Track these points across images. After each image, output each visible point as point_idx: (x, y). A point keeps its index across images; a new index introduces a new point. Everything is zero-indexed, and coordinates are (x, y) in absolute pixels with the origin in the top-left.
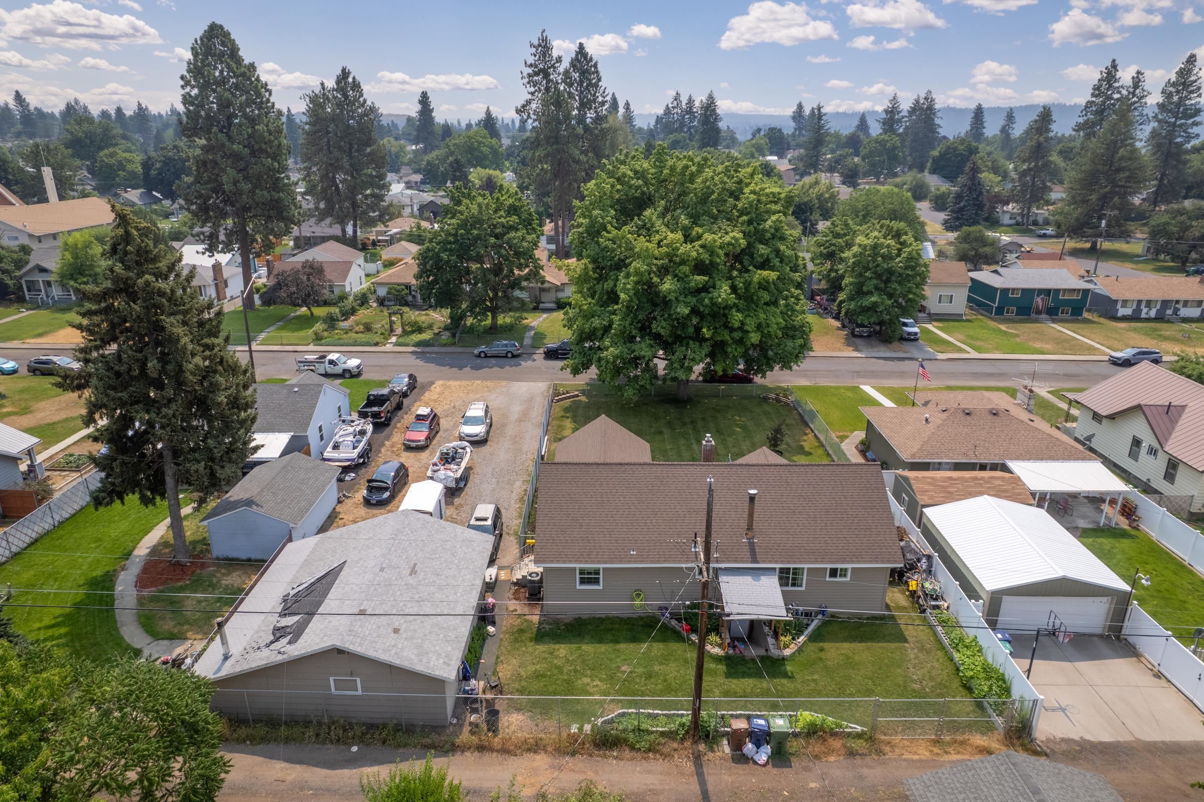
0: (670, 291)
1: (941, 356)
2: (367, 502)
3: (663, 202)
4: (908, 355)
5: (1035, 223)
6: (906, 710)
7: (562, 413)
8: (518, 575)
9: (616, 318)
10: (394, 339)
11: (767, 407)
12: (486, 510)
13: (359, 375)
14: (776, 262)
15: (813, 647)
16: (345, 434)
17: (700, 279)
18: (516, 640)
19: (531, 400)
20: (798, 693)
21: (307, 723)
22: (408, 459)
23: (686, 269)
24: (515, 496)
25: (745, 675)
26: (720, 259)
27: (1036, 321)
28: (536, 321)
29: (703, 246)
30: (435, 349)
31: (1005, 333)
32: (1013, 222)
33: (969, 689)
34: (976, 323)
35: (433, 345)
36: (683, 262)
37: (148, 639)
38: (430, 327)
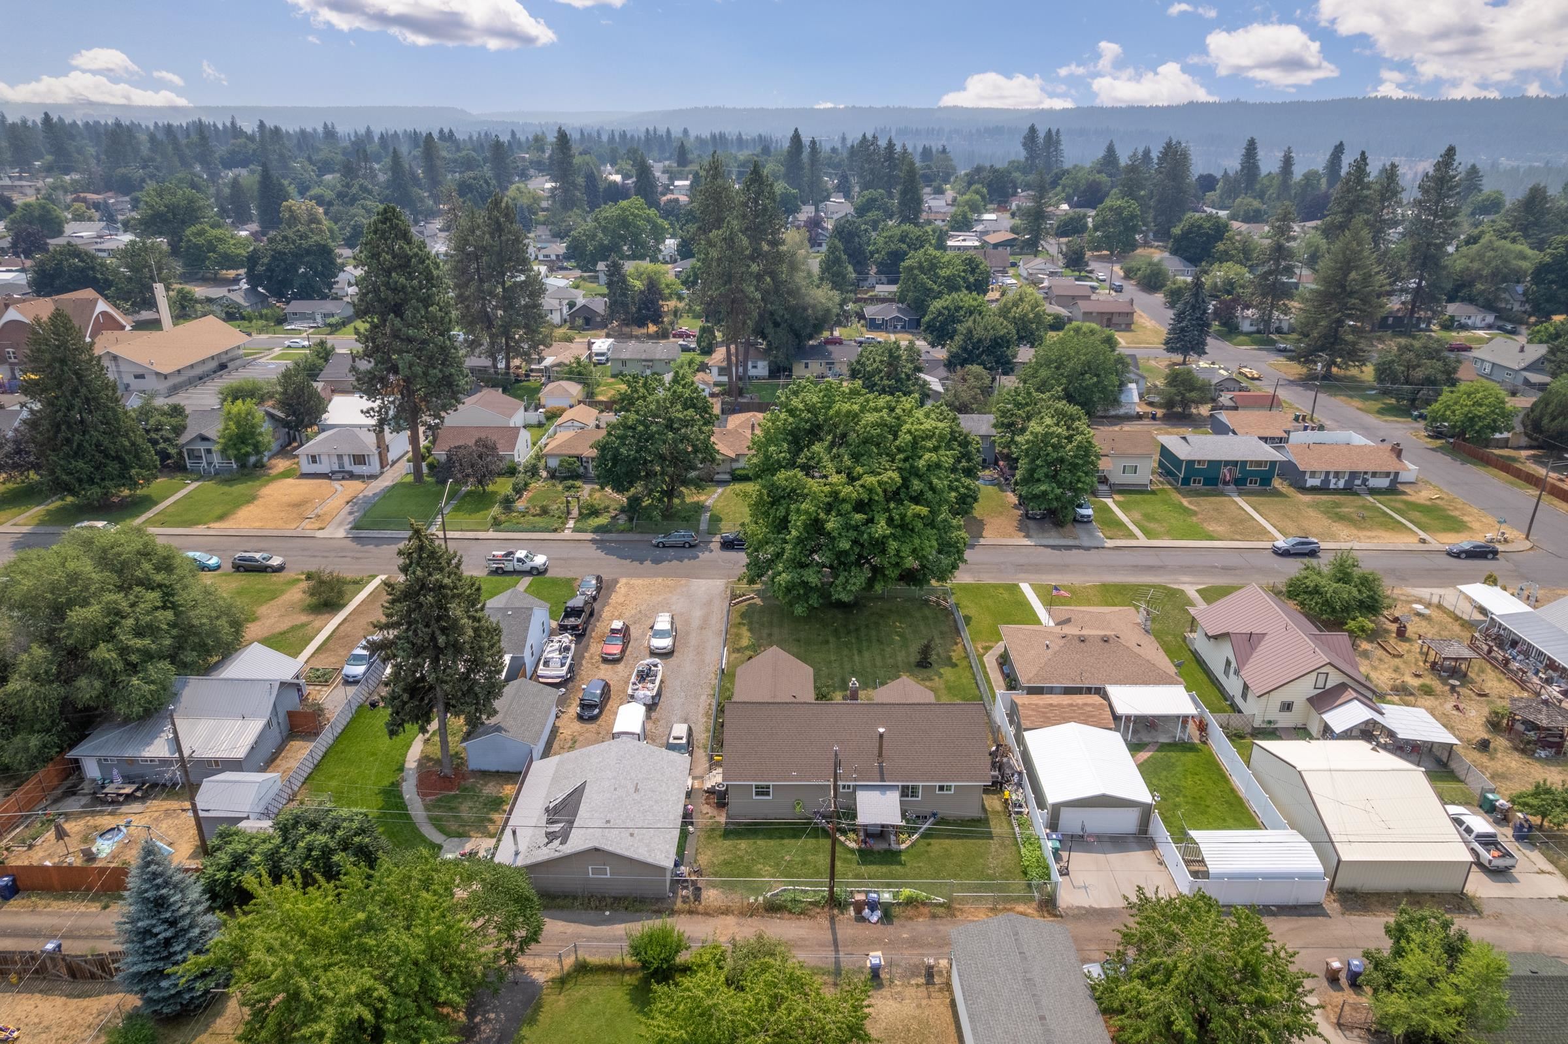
0: (834, 529)
1: (1109, 543)
2: (580, 718)
3: (830, 438)
4: (1077, 543)
5: (1279, 331)
6: (979, 888)
7: (739, 620)
8: (708, 785)
9: (788, 547)
10: (571, 524)
11: (927, 612)
12: (680, 730)
13: (546, 570)
14: (929, 495)
15: (923, 842)
16: (552, 652)
17: (859, 517)
18: (709, 837)
19: (709, 603)
20: (905, 876)
21: (575, 898)
22: (606, 672)
23: (847, 507)
24: (701, 710)
25: (872, 863)
26: (879, 497)
27: (1222, 494)
28: (713, 498)
29: (862, 486)
30: (614, 536)
31: (1186, 510)
32: (1254, 329)
33: (1025, 873)
34: (1159, 497)
35: (610, 531)
36: (844, 500)
37: (443, 837)
38: (606, 509)
